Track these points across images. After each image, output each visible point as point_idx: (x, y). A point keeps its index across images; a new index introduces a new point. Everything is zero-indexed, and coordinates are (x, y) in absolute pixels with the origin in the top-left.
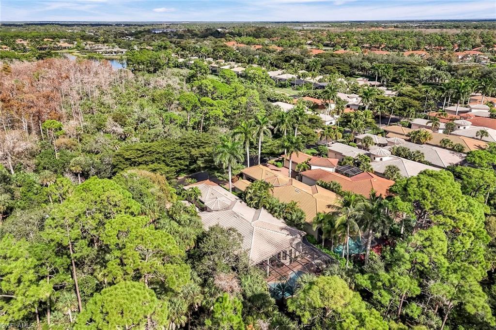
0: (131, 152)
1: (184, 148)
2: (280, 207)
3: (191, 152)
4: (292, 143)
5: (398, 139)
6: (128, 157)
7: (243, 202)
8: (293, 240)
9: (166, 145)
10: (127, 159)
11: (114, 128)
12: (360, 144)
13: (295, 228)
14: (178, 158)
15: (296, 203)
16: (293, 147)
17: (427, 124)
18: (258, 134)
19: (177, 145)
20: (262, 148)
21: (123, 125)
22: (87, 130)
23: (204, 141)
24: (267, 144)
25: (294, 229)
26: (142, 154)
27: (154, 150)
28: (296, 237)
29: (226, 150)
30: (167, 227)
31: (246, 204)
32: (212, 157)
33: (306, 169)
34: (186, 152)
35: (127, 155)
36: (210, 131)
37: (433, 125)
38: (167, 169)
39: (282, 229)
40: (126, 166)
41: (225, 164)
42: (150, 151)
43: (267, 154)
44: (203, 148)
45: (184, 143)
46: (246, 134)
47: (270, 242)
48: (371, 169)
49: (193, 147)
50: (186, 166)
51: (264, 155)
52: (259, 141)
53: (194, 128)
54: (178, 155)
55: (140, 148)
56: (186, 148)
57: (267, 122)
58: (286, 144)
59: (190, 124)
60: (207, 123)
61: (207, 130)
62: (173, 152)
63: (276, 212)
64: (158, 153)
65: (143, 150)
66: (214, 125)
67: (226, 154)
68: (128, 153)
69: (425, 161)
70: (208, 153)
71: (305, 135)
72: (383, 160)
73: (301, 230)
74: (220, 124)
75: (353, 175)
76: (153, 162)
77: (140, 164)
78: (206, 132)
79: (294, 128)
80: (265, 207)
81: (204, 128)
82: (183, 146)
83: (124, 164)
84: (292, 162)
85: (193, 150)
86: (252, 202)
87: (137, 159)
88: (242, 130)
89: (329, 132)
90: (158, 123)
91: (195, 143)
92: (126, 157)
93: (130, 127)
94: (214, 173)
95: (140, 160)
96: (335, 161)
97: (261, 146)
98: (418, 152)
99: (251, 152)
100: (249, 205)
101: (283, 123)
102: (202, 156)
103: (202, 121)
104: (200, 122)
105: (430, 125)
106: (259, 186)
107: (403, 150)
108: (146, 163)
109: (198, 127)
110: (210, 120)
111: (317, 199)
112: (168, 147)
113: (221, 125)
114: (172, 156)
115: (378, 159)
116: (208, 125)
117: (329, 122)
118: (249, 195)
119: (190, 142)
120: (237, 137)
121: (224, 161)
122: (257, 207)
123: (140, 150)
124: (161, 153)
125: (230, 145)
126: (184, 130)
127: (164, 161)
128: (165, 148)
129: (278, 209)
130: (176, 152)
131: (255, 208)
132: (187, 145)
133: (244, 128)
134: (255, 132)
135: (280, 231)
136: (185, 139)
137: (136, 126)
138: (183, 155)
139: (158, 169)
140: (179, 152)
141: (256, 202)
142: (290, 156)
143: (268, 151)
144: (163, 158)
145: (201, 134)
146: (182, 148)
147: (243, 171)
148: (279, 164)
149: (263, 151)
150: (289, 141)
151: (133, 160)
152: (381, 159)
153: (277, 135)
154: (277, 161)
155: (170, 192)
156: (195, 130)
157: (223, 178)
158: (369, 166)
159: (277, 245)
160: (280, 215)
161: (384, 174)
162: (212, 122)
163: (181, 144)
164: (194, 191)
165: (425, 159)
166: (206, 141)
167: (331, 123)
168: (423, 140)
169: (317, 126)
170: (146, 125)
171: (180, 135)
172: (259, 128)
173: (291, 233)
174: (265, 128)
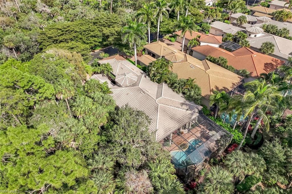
0: (52, 31)
1: (97, 28)
2: (179, 83)
3: (103, 31)
4: (187, 23)
5: (266, 18)
6: (50, 36)
7: (147, 77)
8: (192, 114)
9: (82, 25)
10: (50, 38)
11: (44, 9)
12: (235, 22)
13: (193, 102)
14: (92, 36)
15: (193, 80)
16: (188, 28)
17: (285, 5)
18: (158, 15)
19: (91, 24)
20: (160, 27)
21: (51, 6)
22: (23, 10)
23: (114, 21)
24: (164, 23)
25: (192, 104)
26: (62, 33)
27: (72, 30)
28: (194, 112)
29: (132, 31)
30: (82, 105)
31: (149, 78)
32: (121, 36)
33: (197, 45)
34: (99, 30)
35: (50, 33)
36: (118, 12)
37: (289, 6)
38: (83, 46)
39: (182, 104)
40: (49, 43)
41: (131, 43)
42: (69, 30)
43: (165, 32)
44: (113, 27)
45: (97, 23)
46: (148, 15)
47: (172, 118)
48: (249, 45)
49: (105, 27)
50: (100, 42)
51: (162, 33)
52: (158, 21)
53: (105, 9)
54: (92, 33)
55: (60, 28)
56: (99, 27)
57: (166, 4)
58: (182, 24)
59: (102, 5)
60: (116, 4)
61: (116, 11)
62: (88, 31)
63: (175, 87)
64: (76, 32)
65: (63, 30)
66: (121, 7)
67: (132, 34)
68: (50, 32)
69: (290, 37)
70: (116, 32)
71: (194, 15)
72: (257, 36)
73: (198, 104)
74: (126, 5)
75: (234, 50)
76: (72, 40)
77: (61, 41)
78: (115, 12)
79: (186, 9)
80: (166, 82)
81: (113, 9)
82: (96, 25)
83: (48, 41)
84: (186, 39)
85: (104, 29)
86: (155, 78)
87: (58, 38)
88: (145, 12)
89: (212, 12)
90: (78, 5)
91: (106, 23)
92: (49, 35)
93: (56, 8)
94: (122, 50)
95: (61, 38)
96: (220, 38)
97: (160, 25)
98: (285, 29)
99: (151, 30)
100: (153, 80)
101: (178, 5)
102: (113, 34)
103: (112, 3)
104: (110, 4)
105: (287, 5)
106: (161, 63)
107: (272, 28)
108: (66, 41)
109: (108, 8)
110: (118, 3)
111: (209, 75)
112: (84, 26)
113: (127, 7)
114: (87, 34)
115: (252, 36)
116: (117, 6)
117: (208, 3)
118: (153, 72)
119: (102, 21)
120: (141, 18)
121: (131, 41)
122: (159, 81)
123: (60, 29)
124: (78, 32)
125: (135, 26)
126: (97, 10)
127: (81, 39)
128: (81, 27)
129: (178, 86)
130: (91, 31)
131: (157, 82)
132: (100, 25)
133: (146, 10)
134: (155, 14)
135: (180, 107)
136: (98, 19)
137: (61, 6)
138: (97, 34)
139: (75, 47)
140: (93, 31)
141: (158, 78)
142: (184, 35)
143: (164, 29)
144: (80, 36)
145: (111, 14)
146: (96, 27)
147: (145, 46)
148: (173, 39)
149: (162, 30)
150: (184, 22)
151: (55, 38)
152: (255, 36)
153: (172, 16)
154: (170, 37)
155: (86, 69)
156: (106, 11)
157: (130, 53)
158: (247, 42)
159: (178, 121)
160: (179, 90)
161: (260, 50)
162: (120, 4)
163: (95, 23)
164: (106, 67)
165: (289, 35)
166: (115, 22)
167: (209, 4)
168: (285, 18)
169: (201, 7)
170: (69, 6)
171: (93, 15)
172: (158, 10)
173: (190, 108)
174: (164, 9)
